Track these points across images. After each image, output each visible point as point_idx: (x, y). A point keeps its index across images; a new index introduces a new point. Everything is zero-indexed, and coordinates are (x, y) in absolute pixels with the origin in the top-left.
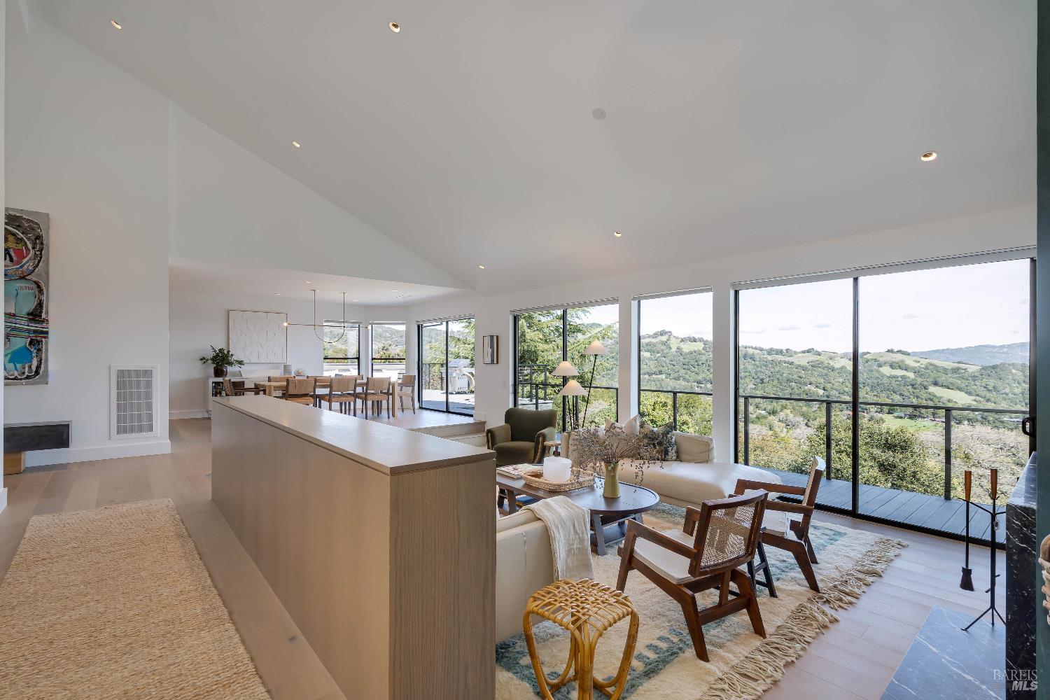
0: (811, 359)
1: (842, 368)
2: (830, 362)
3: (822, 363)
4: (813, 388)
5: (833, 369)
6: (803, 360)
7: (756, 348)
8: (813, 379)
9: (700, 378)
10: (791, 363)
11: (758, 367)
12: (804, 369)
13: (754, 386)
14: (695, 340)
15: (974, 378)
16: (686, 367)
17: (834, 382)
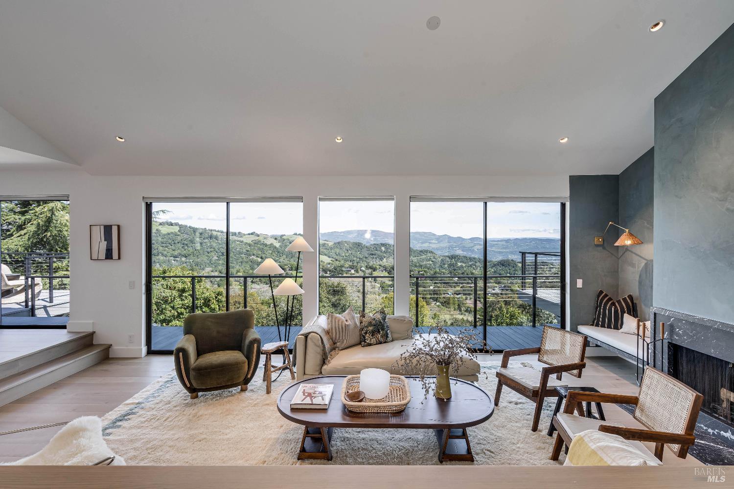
0: (253, 239)
1: (271, 244)
2: (265, 241)
3: (260, 241)
4: (254, 258)
5: (266, 245)
6: (249, 240)
7: (218, 231)
8: (255, 252)
9: (176, 253)
10: (242, 242)
11: (220, 244)
12: (250, 245)
13: (217, 258)
14: (171, 224)
15: (331, 248)
16: (164, 245)
17: (267, 253)
